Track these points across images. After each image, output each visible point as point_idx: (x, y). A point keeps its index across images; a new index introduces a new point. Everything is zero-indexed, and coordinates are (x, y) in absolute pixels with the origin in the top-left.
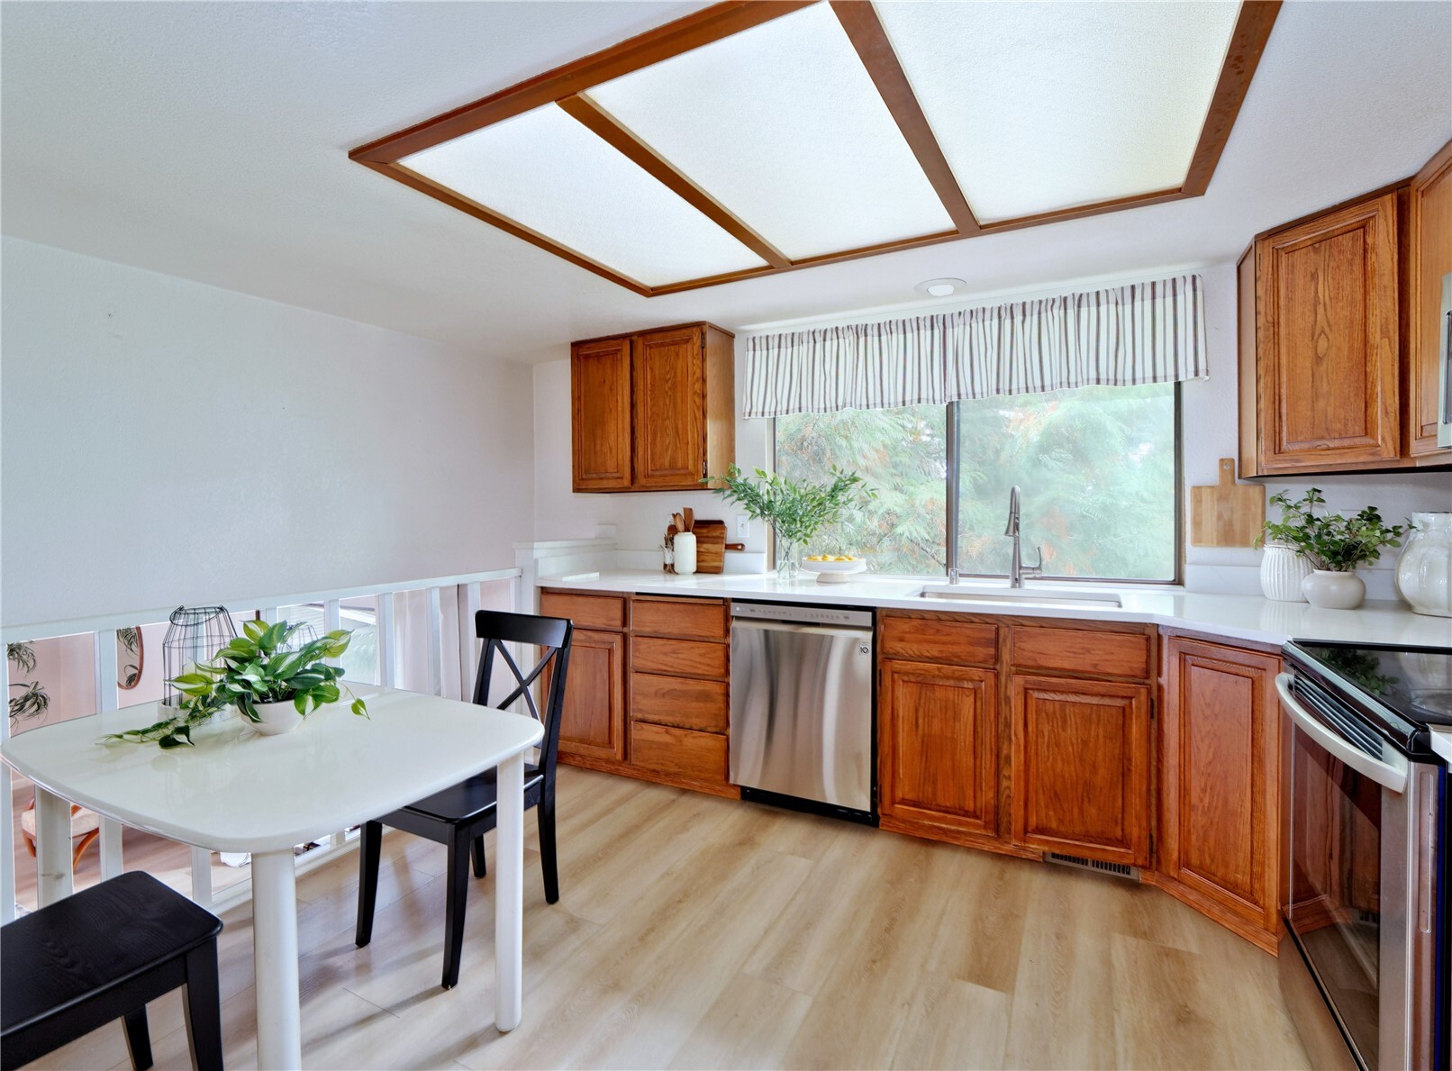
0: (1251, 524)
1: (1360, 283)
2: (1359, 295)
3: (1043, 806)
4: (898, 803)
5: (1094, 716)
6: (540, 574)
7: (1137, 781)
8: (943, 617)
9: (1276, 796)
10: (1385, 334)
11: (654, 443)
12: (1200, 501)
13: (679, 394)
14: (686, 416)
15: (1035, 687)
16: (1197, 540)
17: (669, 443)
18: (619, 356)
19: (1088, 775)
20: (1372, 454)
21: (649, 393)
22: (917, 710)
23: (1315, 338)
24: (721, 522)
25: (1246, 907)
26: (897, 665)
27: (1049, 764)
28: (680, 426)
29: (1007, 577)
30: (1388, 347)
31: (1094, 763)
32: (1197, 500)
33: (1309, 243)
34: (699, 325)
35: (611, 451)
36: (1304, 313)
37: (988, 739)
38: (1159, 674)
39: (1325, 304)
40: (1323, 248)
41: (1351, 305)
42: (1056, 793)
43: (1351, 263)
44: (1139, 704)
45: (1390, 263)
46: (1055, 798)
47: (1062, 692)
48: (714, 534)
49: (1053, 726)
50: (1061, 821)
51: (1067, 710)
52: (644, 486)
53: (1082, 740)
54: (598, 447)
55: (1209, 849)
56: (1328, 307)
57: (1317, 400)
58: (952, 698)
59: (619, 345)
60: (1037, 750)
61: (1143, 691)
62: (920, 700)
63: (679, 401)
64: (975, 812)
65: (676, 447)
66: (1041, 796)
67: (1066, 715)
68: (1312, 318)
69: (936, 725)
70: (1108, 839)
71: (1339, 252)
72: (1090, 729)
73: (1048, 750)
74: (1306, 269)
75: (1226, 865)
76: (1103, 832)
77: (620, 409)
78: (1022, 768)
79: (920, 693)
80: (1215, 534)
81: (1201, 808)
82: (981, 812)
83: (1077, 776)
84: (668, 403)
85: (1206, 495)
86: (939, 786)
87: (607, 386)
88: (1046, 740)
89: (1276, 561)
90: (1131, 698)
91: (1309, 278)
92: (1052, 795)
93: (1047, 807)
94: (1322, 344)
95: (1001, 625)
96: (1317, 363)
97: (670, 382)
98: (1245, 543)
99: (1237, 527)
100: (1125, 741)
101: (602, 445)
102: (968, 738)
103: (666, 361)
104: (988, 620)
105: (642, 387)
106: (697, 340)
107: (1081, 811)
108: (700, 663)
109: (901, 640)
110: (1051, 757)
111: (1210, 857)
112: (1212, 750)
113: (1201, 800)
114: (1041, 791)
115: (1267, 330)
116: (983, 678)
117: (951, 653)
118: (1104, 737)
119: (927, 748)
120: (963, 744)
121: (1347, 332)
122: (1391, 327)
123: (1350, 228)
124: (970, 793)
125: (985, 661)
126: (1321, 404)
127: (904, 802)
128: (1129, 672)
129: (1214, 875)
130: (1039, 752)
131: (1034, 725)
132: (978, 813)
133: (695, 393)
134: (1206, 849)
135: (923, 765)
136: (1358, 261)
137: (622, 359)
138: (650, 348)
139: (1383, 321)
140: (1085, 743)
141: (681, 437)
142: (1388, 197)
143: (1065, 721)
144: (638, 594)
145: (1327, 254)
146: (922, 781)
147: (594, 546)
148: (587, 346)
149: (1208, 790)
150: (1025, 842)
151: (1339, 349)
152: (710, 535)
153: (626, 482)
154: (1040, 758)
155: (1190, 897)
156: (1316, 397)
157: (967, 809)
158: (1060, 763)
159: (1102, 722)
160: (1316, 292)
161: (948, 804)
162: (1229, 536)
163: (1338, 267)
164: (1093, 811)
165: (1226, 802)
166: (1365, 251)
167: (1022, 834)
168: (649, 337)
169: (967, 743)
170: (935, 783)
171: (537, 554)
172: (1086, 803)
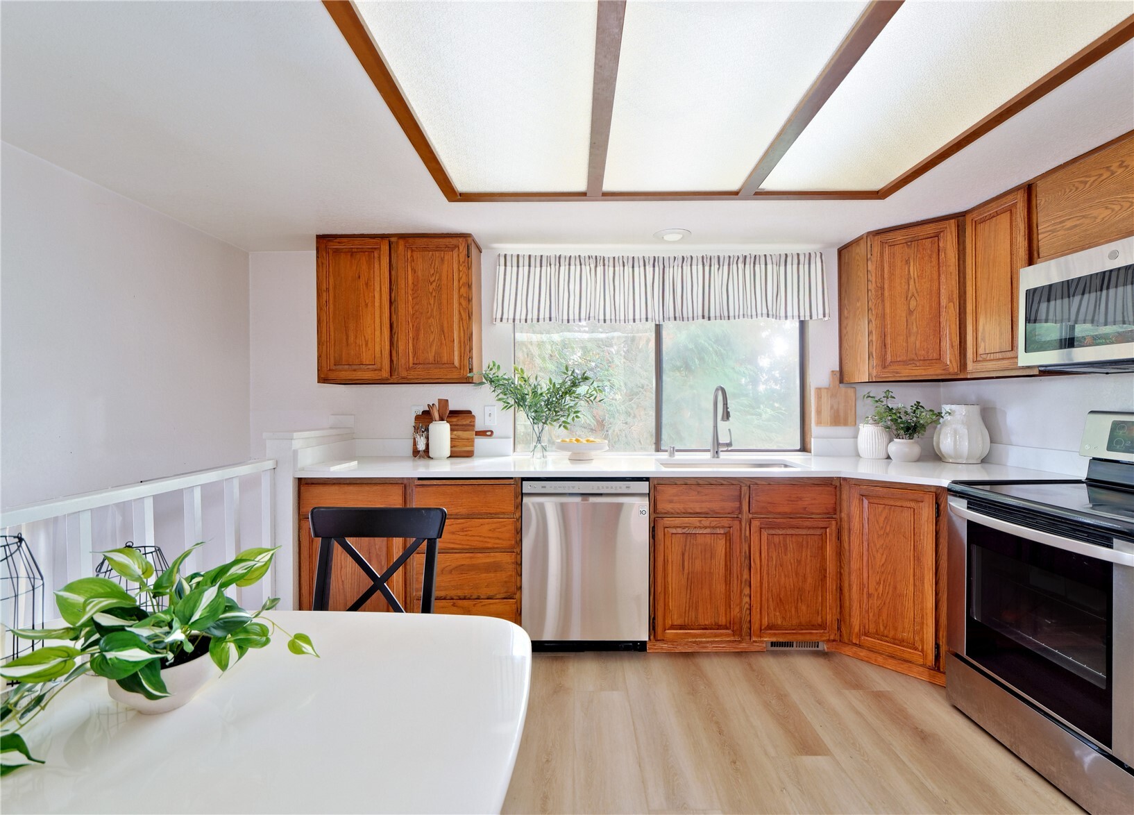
0: (849, 412)
1: (936, 268)
2: (935, 276)
3: (772, 609)
4: (668, 629)
5: (804, 542)
6: (300, 465)
7: (831, 584)
8: (701, 482)
9: (931, 580)
10: (950, 300)
11: (416, 338)
12: (821, 397)
13: (444, 296)
14: (452, 316)
15: (766, 526)
16: (819, 423)
17: (433, 340)
18: (376, 255)
19: (801, 584)
20: (944, 370)
21: (410, 292)
22: (683, 555)
23: (909, 298)
24: (469, 412)
25: (910, 653)
26: (667, 521)
27: (776, 579)
28: (445, 325)
29: (709, 451)
30: (952, 308)
31: (805, 575)
32: (819, 397)
33: (904, 241)
34: (465, 236)
35: (367, 345)
36: (901, 283)
37: (735, 568)
38: (841, 512)
39: (914, 280)
40: (913, 245)
41: (931, 281)
42: (781, 600)
43: (930, 257)
44: (831, 532)
45: (954, 260)
46: (780, 602)
47: (783, 528)
48: (465, 423)
49: (779, 553)
50: (784, 618)
51: (788, 540)
52: (403, 378)
53: (797, 560)
54: (352, 339)
55: (883, 620)
56: (917, 281)
57: (910, 336)
58: (709, 542)
59: (377, 243)
60: (768, 570)
61: (834, 523)
62: (685, 546)
63: (444, 302)
64: (726, 625)
65: (441, 344)
66: (771, 602)
67: (787, 544)
68: (906, 287)
69: (698, 564)
70: (813, 626)
71: (923, 249)
72: (802, 552)
73: (776, 570)
74: (902, 256)
75: (896, 629)
76: (810, 621)
77: (377, 304)
78: (758, 585)
79: (686, 541)
80: (829, 418)
81: (876, 595)
82: (730, 623)
83: (794, 586)
84: (432, 302)
85: (824, 394)
86: (700, 610)
87: (363, 280)
88: (774, 563)
89: (869, 435)
90: (826, 528)
91: (904, 261)
92: (779, 601)
93: (775, 610)
94: (913, 303)
95: (742, 485)
96: (910, 314)
97: (434, 284)
98: (845, 424)
99: (842, 414)
100: (824, 558)
101: (356, 337)
102: (721, 570)
103: (431, 265)
104: (734, 482)
105: (403, 286)
106: (463, 248)
107: (796, 608)
108: (490, 538)
109: (671, 502)
110: (777, 574)
111: (883, 625)
112: (885, 556)
113: (876, 590)
114: (771, 600)
115: (876, 291)
116: (731, 525)
117: (709, 508)
118: (811, 556)
119: (693, 582)
120: (717, 576)
121: (928, 297)
122: (954, 296)
123: (929, 236)
124: (722, 610)
125: (732, 513)
126: (912, 339)
127: (673, 627)
128: (826, 511)
129: (886, 636)
130: (770, 572)
131: (766, 553)
132: (728, 625)
133: (460, 296)
134: (881, 621)
135: (688, 597)
136: (935, 255)
137: (379, 257)
138: (412, 251)
139: (950, 292)
140: (799, 562)
141: (446, 335)
142: (952, 221)
143: (786, 549)
144: (420, 479)
145: (916, 250)
146: (687, 609)
147: (338, 435)
148: (338, 240)
149: (882, 582)
150: (761, 637)
151: (923, 306)
152: (460, 423)
153: (385, 374)
154: (770, 576)
155: (861, 654)
156: (908, 335)
157: (720, 623)
158: (783, 577)
159: (809, 547)
160: (909, 271)
161: (707, 623)
162: (839, 419)
163: (923, 258)
164: (804, 608)
165: (895, 588)
166: (939, 250)
167: (758, 632)
168: (411, 240)
169: (721, 574)
170: (697, 609)
171: (296, 444)
172: (800, 604)
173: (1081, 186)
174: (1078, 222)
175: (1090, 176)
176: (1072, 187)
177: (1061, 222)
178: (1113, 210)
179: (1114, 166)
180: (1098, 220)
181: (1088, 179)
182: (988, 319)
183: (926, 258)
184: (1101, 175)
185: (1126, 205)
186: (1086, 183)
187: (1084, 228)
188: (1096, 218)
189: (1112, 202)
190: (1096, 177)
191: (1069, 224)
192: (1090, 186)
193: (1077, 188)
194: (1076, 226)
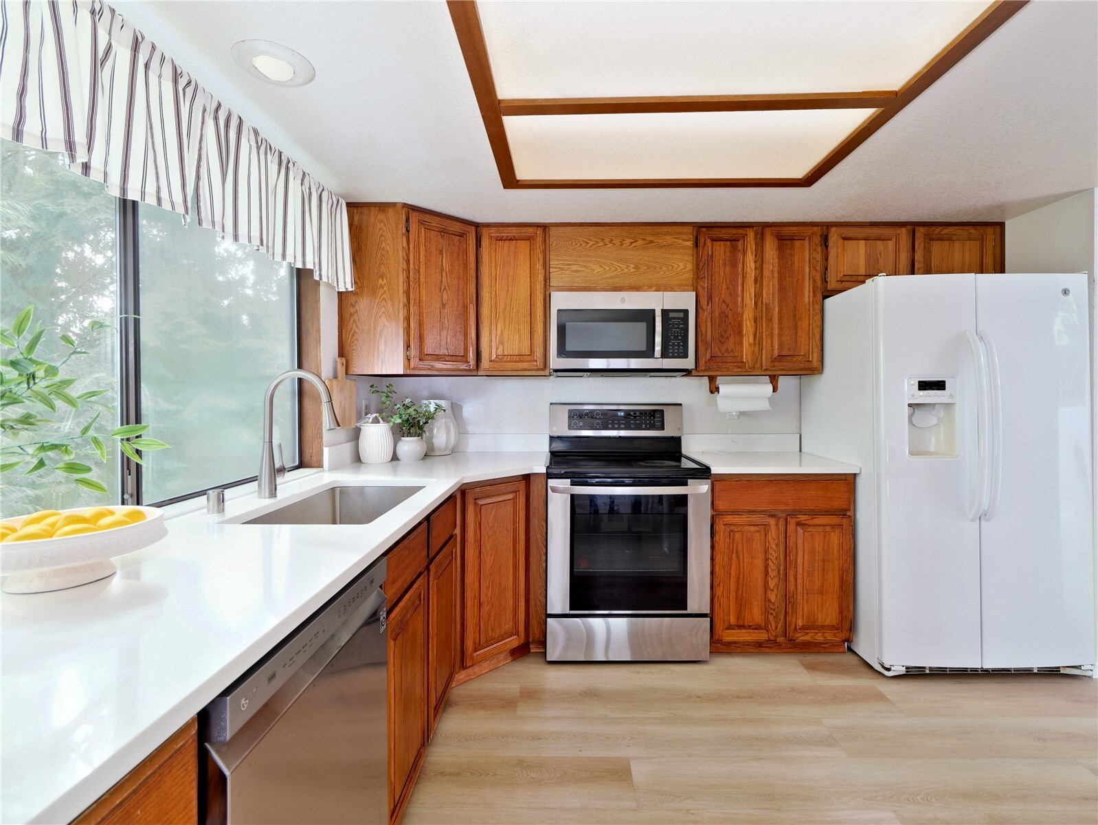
23: (442, 290)
33: (438, 229)
36: (435, 272)
39: (446, 273)
40: (445, 237)
43: (458, 255)
56: (448, 275)
68: (440, 278)
71: (453, 245)
74: (437, 245)
91: (438, 250)
94: (445, 297)
96: (442, 307)
123: (457, 233)
136: (461, 255)
142: (472, 228)
145: (447, 243)
151: (453, 302)
160: (442, 263)
163: (453, 254)
166: (464, 251)
173: (584, 245)
174: (581, 269)
175: (590, 240)
176: (577, 242)
177: (569, 265)
178: (605, 269)
179: (607, 241)
180: (595, 272)
181: (589, 241)
182: (507, 326)
183: (455, 255)
184: (598, 242)
185: (613, 269)
186: (587, 243)
187: (585, 275)
188: (593, 270)
189: (604, 264)
190: (594, 243)
191: (574, 268)
192: (591, 247)
193: (581, 245)
194: (579, 271)
